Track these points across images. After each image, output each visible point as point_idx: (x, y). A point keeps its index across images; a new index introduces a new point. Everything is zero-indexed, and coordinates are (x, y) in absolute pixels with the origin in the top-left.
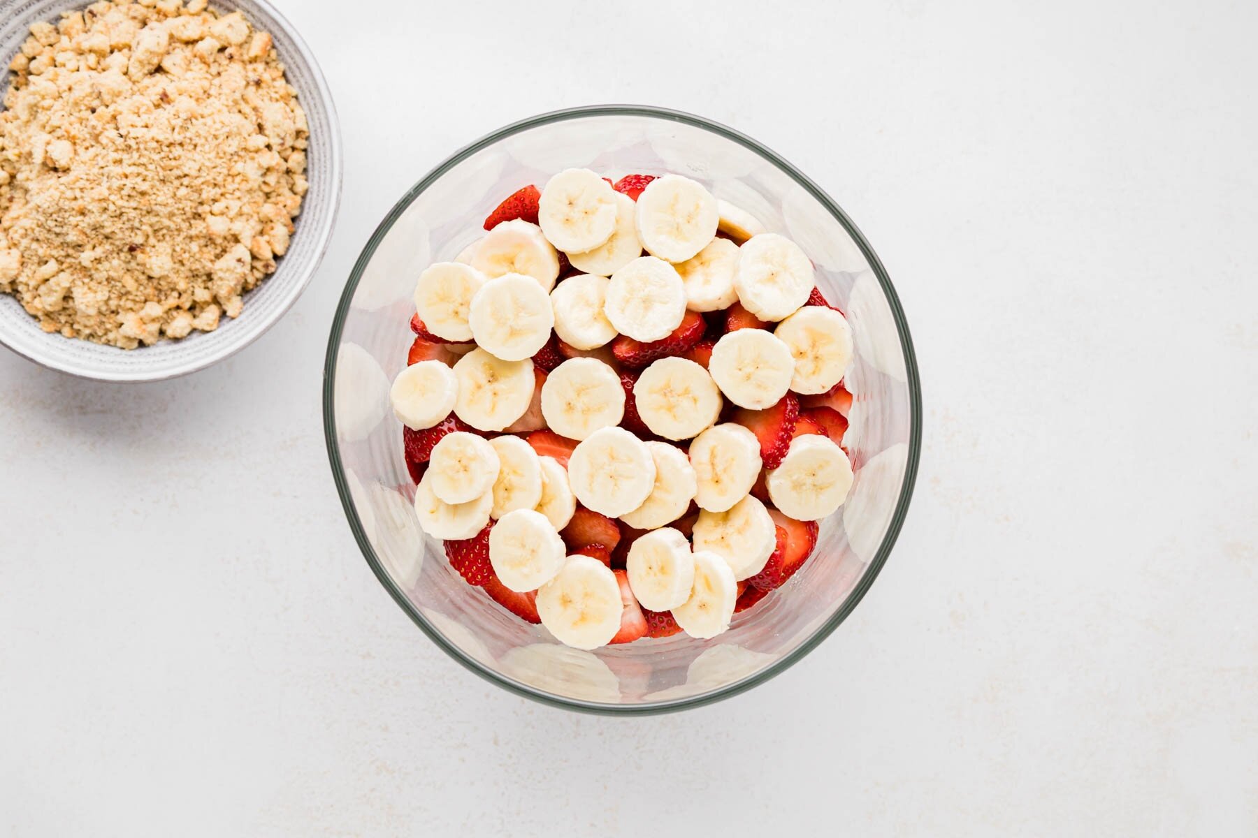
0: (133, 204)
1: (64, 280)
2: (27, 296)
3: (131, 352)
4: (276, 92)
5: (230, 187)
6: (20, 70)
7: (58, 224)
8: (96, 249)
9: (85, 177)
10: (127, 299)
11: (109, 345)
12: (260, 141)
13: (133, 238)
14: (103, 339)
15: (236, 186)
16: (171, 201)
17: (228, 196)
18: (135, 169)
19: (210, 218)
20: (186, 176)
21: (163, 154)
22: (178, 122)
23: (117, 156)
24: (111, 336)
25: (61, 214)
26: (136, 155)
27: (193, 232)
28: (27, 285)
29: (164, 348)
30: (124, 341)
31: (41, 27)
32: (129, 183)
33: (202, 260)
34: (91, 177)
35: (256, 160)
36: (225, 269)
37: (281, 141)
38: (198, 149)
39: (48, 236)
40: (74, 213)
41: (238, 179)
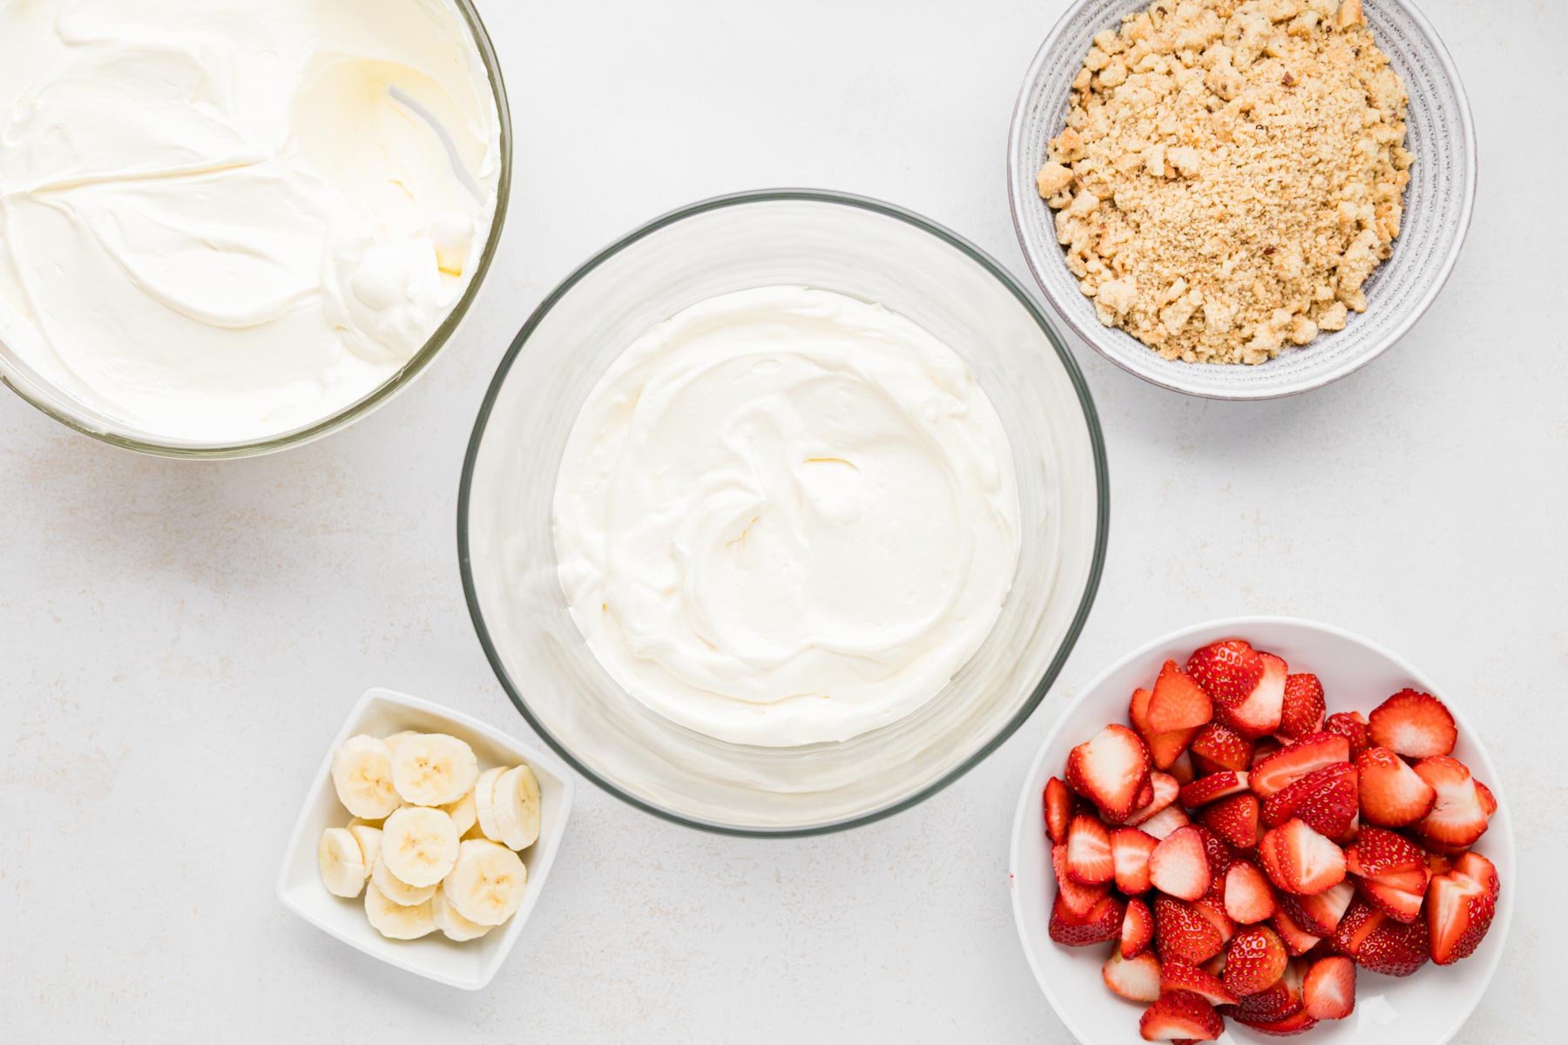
0: (1276, 201)
1: (1195, 298)
2: (1145, 325)
3: (1261, 367)
4: (1372, 62)
5: (1354, 169)
6: (1083, 87)
7: (1189, 237)
8: (1232, 258)
9: (1223, 180)
10: (1254, 310)
11: (1234, 364)
12: (1373, 115)
13: (1270, 240)
14: (1226, 359)
15: (1359, 166)
16: (1309, 192)
17: (1352, 179)
18: (1277, 162)
19: (1342, 205)
20: (1320, 161)
21: (1304, 141)
22: (1313, 104)
23: (1257, 151)
24: (1237, 353)
25: (1194, 226)
26: (1281, 146)
27: (1322, 224)
28: (1146, 313)
29: (1290, 356)
30: (1254, 355)
31: (1105, 36)
32: (1276, 176)
33: (1330, 254)
34: (1230, 179)
35: (1374, 136)
36: (1358, 260)
37: (1392, 112)
38: (1329, 131)
39: (1174, 253)
40: (1213, 220)
41: (1361, 159)
